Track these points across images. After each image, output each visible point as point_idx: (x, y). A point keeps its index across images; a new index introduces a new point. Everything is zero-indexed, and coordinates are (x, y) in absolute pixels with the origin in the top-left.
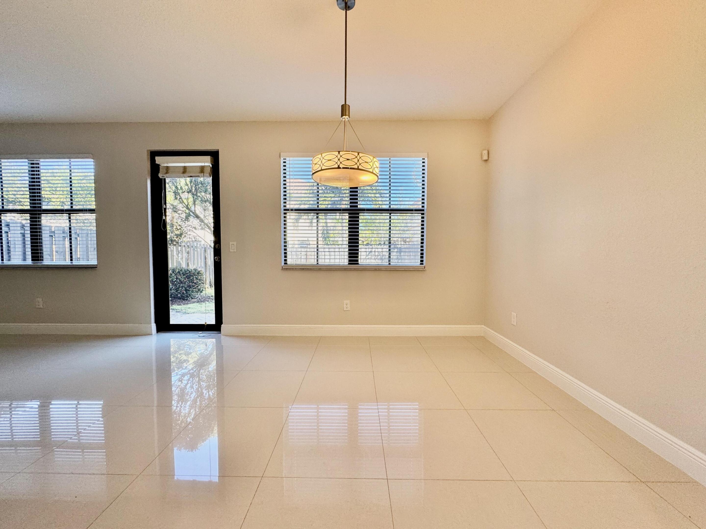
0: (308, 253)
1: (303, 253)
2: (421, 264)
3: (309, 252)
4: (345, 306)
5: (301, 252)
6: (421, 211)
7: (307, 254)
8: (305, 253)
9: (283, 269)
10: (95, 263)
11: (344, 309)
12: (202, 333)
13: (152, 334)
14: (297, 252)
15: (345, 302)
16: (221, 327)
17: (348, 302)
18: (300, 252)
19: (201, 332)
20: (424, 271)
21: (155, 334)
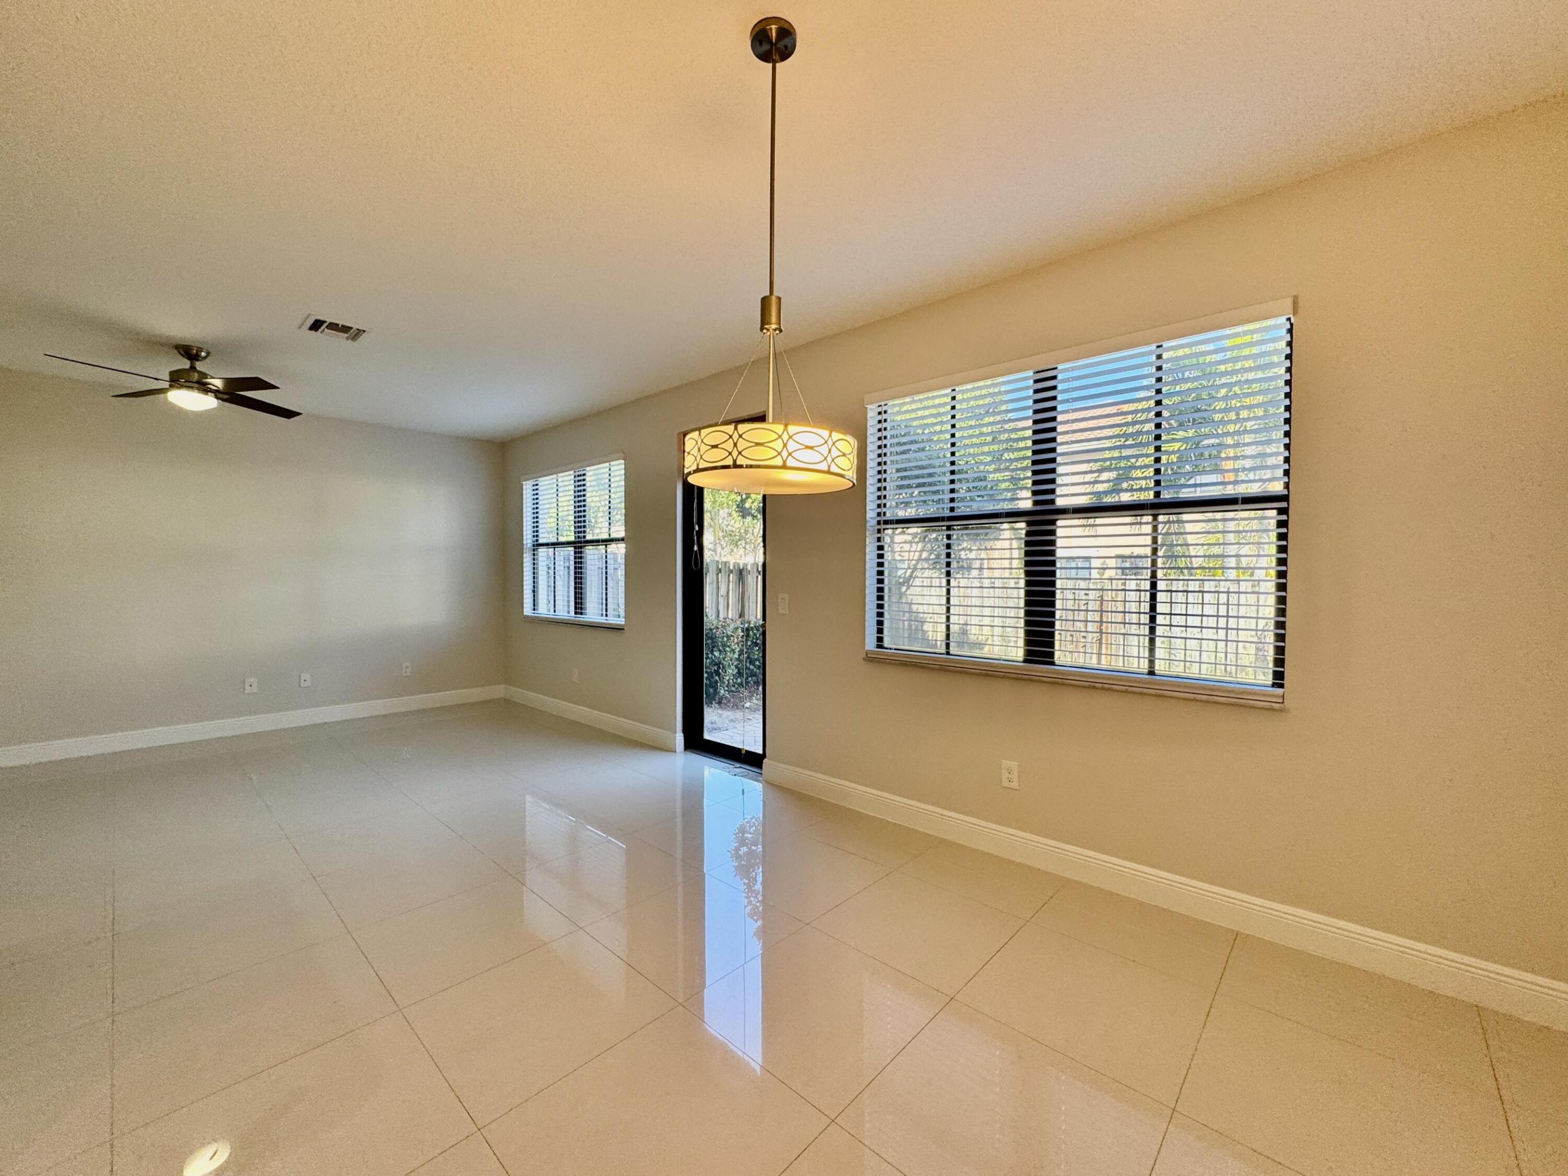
0: (1108, 596)
1: (1092, 595)
2: (1274, 685)
3: (1110, 592)
4: (1005, 775)
5: (1087, 592)
6: (1280, 502)
7: (1102, 596)
8: (1098, 594)
9: (870, 659)
10: (621, 621)
11: (1001, 783)
12: (740, 767)
13: (675, 752)
14: (1077, 592)
15: (1006, 763)
16: (762, 763)
17: (1014, 764)
18: (1084, 592)
19: (738, 765)
20: (1281, 710)
21: (680, 752)
